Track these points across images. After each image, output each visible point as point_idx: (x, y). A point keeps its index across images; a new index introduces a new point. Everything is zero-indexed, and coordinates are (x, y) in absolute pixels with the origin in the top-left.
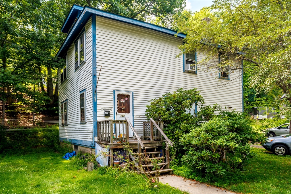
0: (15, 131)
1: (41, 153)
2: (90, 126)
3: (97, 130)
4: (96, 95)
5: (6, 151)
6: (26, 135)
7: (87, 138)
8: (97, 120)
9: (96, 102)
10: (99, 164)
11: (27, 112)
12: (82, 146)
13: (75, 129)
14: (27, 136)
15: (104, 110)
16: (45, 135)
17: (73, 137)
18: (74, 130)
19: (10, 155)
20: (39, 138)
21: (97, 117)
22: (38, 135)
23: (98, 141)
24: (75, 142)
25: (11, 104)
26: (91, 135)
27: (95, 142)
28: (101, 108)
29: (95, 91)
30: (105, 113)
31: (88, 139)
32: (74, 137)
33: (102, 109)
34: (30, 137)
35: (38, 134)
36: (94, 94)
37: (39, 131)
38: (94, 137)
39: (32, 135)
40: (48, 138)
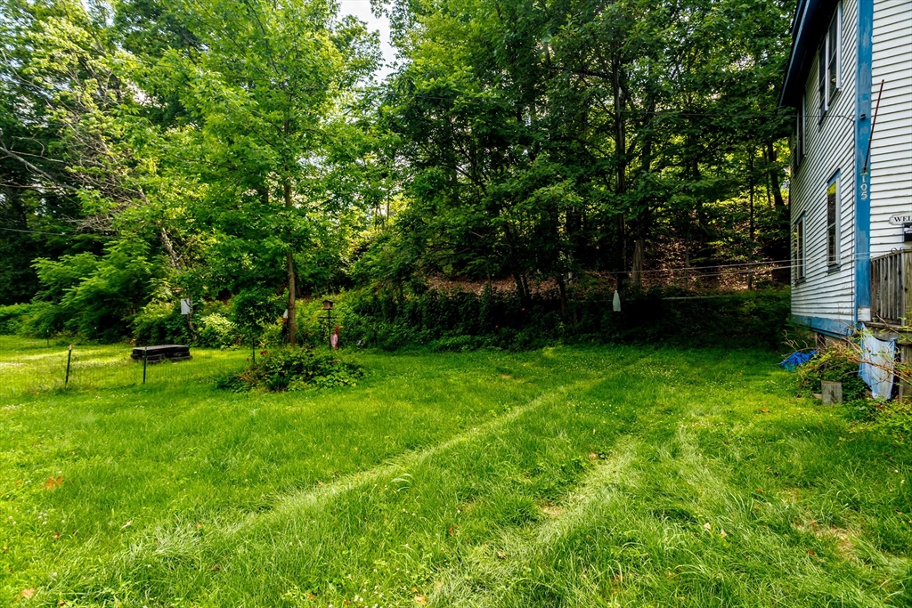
0: (694, 300)
1: (736, 348)
2: (847, 277)
3: (869, 288)
4: (869, 177)
5: (665, 339)
6: (716, 308)
7: (841, 311)
8: (871, 255)
9: (869, 200)
10: (871, 391)
11: (737, 258)
12: (835, 336)
13: (819, 289)
14: (717, 310)
15: (902, 221)
16: (760, 309)
17: (813, 311)
18: (816, 292)
19: (670, 346)
20: (744, 316)
21: (869, 245)
22: (743, 309)
23: (872, 321)
24: (819, 324)
25: (707, 246)
26: (847, 304)
27: (859, 322)
28: (891, 215)
29: (864, 166)
30: (906, 229)
31: (842, 314)
32: (817, 311)
33: (893, 220)
34: (722, 313)
35: (743, 306)
36: (859, 179)
37: (747, 299)
38: (858, 307)
39: (729, 308)
40: (765, 316)
